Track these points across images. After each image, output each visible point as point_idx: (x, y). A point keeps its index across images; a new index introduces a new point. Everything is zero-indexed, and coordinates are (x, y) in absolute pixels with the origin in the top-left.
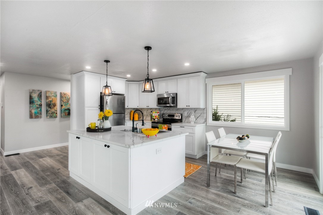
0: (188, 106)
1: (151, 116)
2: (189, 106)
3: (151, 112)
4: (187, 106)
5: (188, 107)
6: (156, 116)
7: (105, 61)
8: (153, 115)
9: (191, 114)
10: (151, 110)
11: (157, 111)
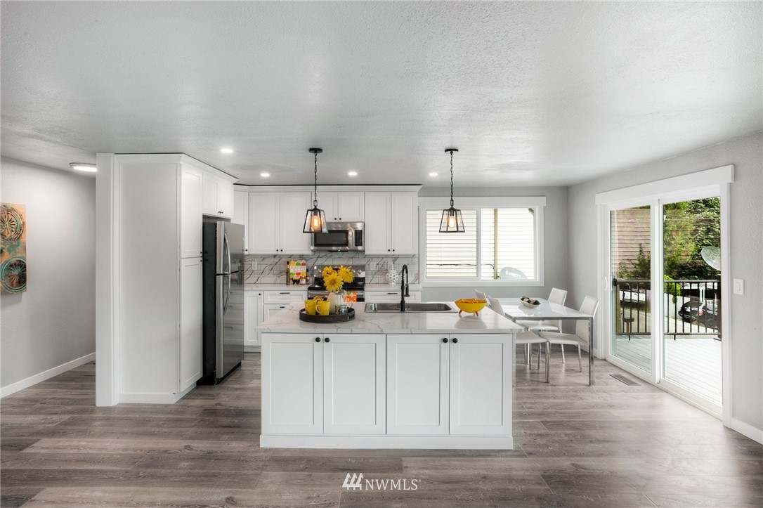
0: (391, 250)
1: (288, 272)
2: (393, 251)
3: (288, 263)
4: (389, 250)
5: (391, 252)
6: (298, 274)
7: (311, 150)
8: (292, 271)
9: (385, 266)
10: (288, 260)
11: (301, 262)
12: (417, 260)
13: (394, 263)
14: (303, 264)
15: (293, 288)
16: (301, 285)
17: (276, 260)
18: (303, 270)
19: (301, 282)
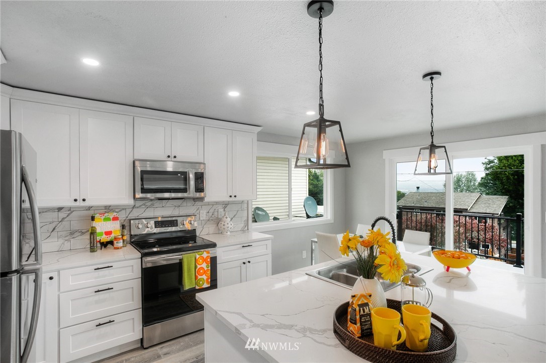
0: (233, 196)
1: (93, 233)
2: (235, 196)
3: (93, 218)
4: (231, 196)
5: (233, 199)
6: (108, 233)
8: (98, 230)
9: (216, 213)
10: (91, 213)
11: (111, 215)
12: (246, 205)
13: (224, 210)
14: (115, 219)
15: (103, 257)
16: (116, 248)
17: (62, 215)
18: (114, 227)
19: (116, 245)
